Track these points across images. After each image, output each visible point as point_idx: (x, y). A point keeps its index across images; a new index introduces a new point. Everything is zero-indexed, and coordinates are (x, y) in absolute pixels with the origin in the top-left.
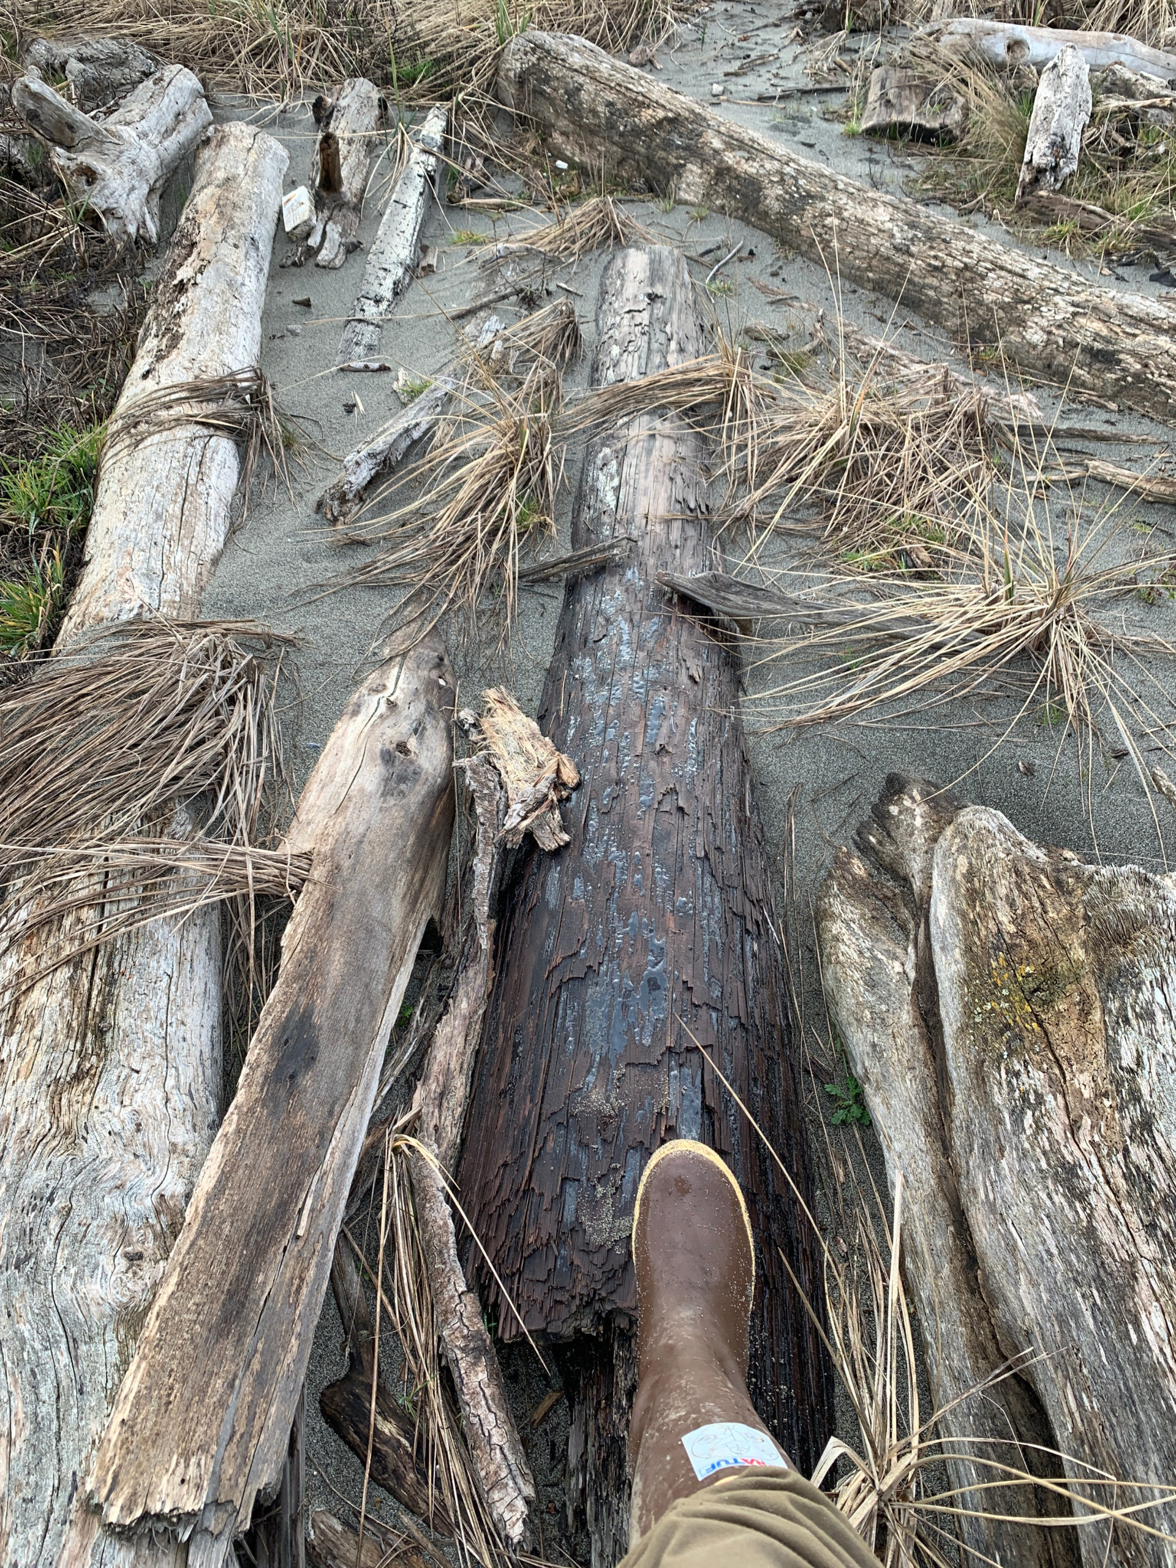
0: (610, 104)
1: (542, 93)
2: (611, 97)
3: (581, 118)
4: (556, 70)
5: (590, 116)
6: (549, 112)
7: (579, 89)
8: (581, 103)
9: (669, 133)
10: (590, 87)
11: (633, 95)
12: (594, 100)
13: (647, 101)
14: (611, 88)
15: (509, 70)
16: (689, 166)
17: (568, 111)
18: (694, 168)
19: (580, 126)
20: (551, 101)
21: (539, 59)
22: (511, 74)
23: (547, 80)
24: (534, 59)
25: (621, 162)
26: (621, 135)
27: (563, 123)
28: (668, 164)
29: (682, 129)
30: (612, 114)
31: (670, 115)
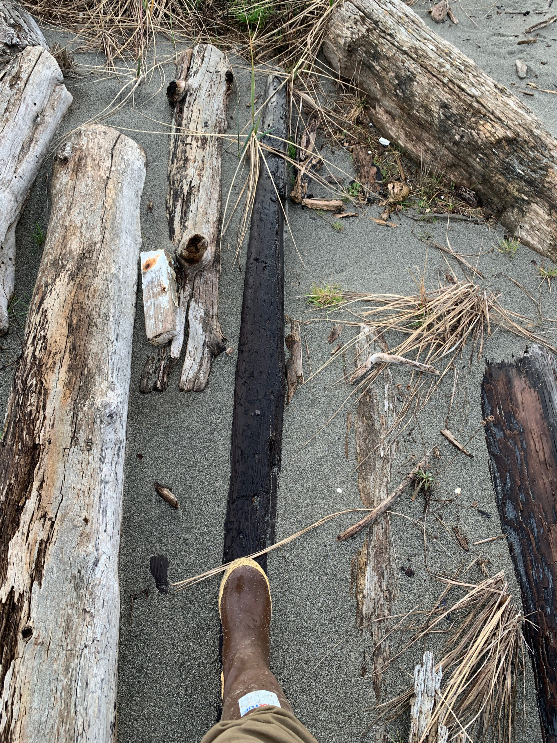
0: (444, 106)
1: (370, 68)
2: (446, 97)
3: (412, 108)
4: (385, 49)
5: (422, 111)
6: (376, 88)
7: (411, 79)
8: (413, 95)
9: (508, 155)
10: (423, 79)
11: (468, 99)
12: (427, 97)
13: (483, 111)
14: (445, 85)
15: (338, 35)
16: (534, 206)
17: (396, 95)
18: (541, 212)
19: (409, 114)
20: (380, 80)
21: (368, 30)
22: (342, 41)
23: (377, 56)
24: (363, 30)
25: (450, 167)
26: (455, 143)
27: (389, 103)
28: (507, 192)
29: (522, 154)
30: (447, 118)
31: (510, 134)
